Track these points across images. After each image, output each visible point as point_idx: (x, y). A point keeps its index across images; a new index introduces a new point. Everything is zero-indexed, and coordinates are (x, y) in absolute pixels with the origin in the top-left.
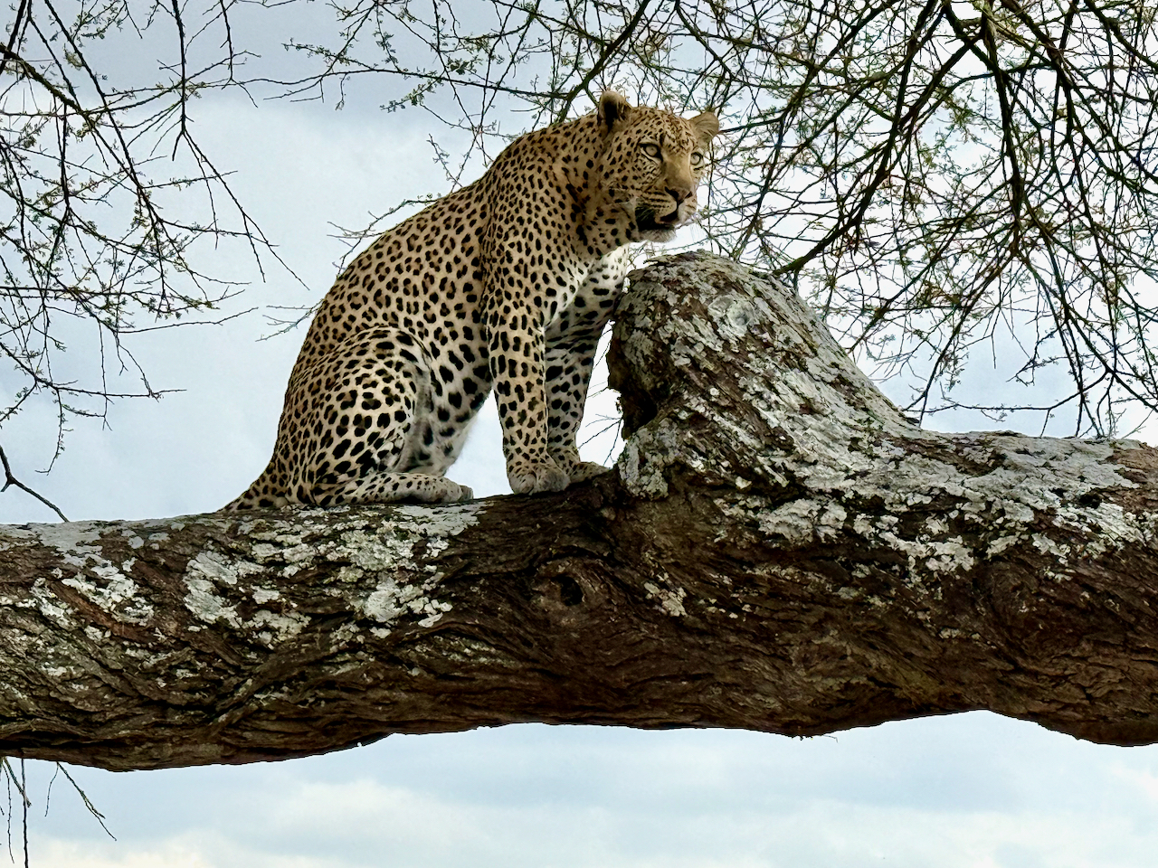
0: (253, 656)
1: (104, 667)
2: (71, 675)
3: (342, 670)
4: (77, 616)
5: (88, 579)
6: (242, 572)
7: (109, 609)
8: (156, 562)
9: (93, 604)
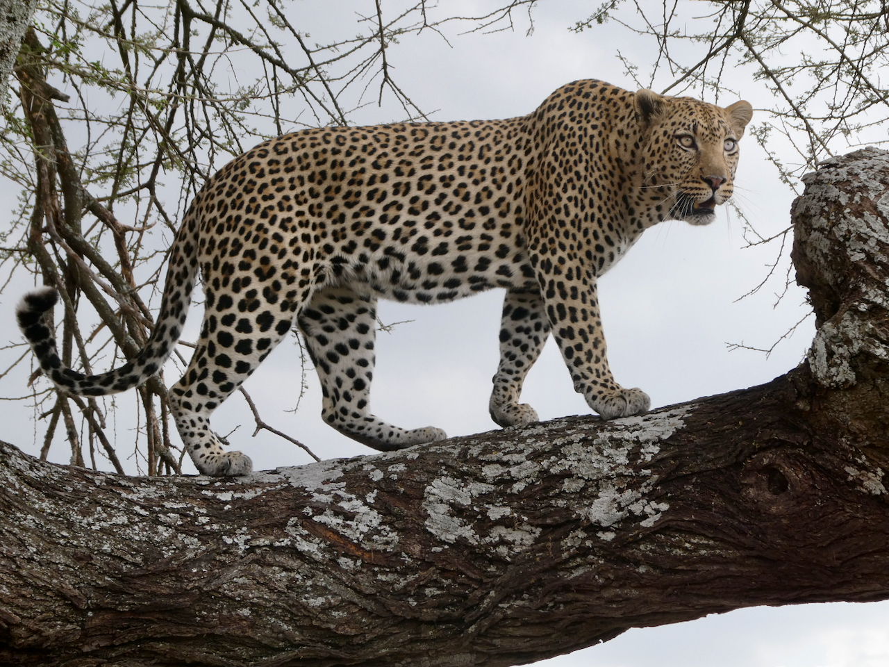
0: (492, 569)
1: (359, 592)
2: (330, 603)
3: (576, 574)
4: (330, 548)
5: (336, 514)
6: (475, 493)
7: (358, 539)
8: (396, 491)
9: (343, 536)
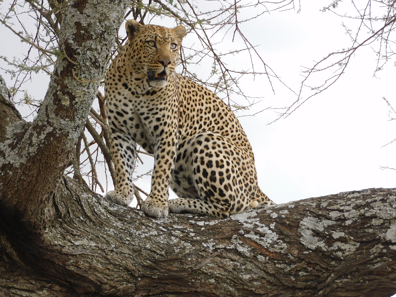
0: (333, 263)
1: (267, 273)
2: (253, 278)
3: (376, 266)
4: (253, 250)
5: (256, 234)
6: (326, 225)
7: (267, 246)
8: (285, 223)
9: (259, 245)
